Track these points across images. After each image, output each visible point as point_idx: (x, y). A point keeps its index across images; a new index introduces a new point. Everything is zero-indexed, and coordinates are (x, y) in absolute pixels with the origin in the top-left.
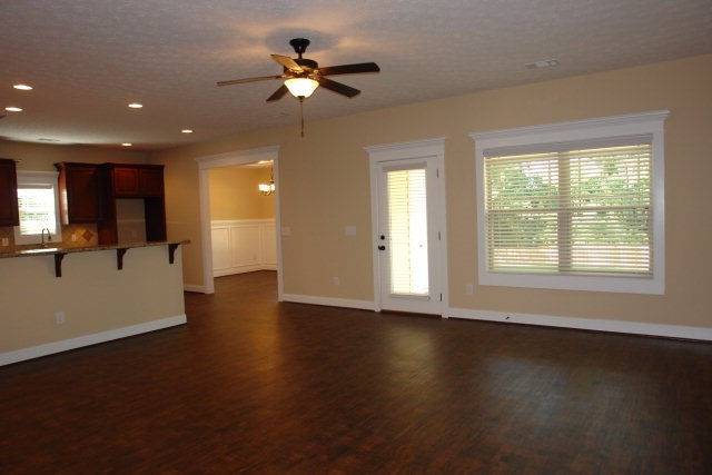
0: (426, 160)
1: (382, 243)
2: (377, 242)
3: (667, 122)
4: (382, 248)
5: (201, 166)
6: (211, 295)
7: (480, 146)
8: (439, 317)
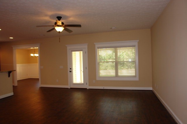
0: (83, 49)
1: (71, 70)
2: (69, 70)
3: (139, 43)
4: (71, 72)
5: (14, 48)
6: (17, 86)
7: (97, 46)
8: (86, 89)
